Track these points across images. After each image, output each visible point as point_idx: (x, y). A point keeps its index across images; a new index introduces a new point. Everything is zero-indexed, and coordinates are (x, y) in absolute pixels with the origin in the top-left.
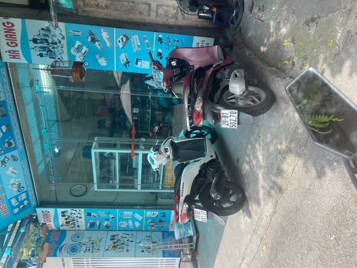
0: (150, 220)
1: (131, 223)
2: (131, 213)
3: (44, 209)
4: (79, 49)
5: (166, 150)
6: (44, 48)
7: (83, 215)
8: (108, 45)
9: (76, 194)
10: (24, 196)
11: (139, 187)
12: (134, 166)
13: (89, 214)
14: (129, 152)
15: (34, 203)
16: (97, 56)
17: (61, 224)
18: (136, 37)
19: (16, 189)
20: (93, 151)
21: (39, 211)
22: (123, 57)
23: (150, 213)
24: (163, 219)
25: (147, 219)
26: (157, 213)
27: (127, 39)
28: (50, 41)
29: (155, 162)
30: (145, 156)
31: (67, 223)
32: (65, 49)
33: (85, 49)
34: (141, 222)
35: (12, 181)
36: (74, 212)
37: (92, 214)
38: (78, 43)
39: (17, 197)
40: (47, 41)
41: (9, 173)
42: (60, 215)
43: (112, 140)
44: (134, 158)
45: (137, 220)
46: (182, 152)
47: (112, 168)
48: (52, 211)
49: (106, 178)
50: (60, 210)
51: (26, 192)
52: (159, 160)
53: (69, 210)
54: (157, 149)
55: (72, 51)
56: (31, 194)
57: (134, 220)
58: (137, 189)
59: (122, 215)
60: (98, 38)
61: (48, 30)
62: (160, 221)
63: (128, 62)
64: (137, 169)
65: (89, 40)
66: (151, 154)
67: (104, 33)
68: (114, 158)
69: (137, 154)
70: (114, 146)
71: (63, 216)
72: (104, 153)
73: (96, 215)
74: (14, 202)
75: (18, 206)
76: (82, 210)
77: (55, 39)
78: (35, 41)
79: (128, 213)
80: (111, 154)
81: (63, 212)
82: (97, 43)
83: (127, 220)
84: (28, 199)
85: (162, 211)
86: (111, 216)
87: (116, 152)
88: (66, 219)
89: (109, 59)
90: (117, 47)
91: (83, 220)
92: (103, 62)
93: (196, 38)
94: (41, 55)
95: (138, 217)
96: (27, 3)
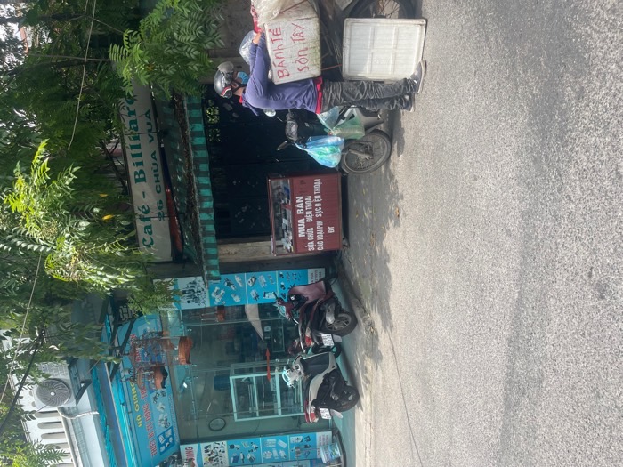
0: (295, 447)
1: (275, 452)
2: (275, 440)
3: (187, 446)
4: (218, 293)
5: (297, 367)
6: (191, 296)
7: (226, 448)
8: (241, 285)
9: (218, 428)
10: (169, 432)
11: (280, 411)
12: (272, 389)
13: (232, 447)
14: (266, 374)
15: (177, 440)
16: (232, 296)
17: (204, 462)
18: (262, 277)
19: (163, 425)
20: (231, 378)
21: (183, 448)
22: (253, 293)
23: (295, 439)
24: (308, 444)
25: (292, 445)
26: (301, 437)
27: (255, 279)
28: (196, 290)
29: (289, 379)
30: (280, 376)
31: (211, 459)
32: (207, 294)
33: (222, 291)
34: (286, 450)
35: (161, 417)
36: (217, 445)
37: (235, 446)
38: (217, 288)
39: (163, 434)
40: (193, 291)
41: (158, 408)
42: (203, 450)
43: (246, 365)
44: (271, 380)
45: (282, 448)
46: (311, 367)
47: (250, 394)
48: (195, 446)
49: (244, 407)
50: (203, 445)
51: (172, 428)
52: (291, 377)
53: (212, 444)
54: (289, 368)
55: (213, 295)
56: (175, 429)
57: (278, 448)
58: (277, 414)
59: (265, 443)
60: (233, 282)
61: (194, 283)
62: (306, 446)
63: (258, 296)
64: (275, 392)
65: (226, 284)
66: (285, 373)
67: (237, 278)
68: (252, 383)
69: (274, 376)
70: (251, 371)
71: (207, 451)
72: (241, 379)
73: (238, 446)
74: (161, 438)
75: (164, 444)
76: (225, 442)
77: (200, 289)
78: (184, 292)
79: (271, 440)
80: (248, 379)
81: (206, 447)
82: (232, 286)
83: (271, 449)
84: (172, 436)
85: (307, 435)
86: (254, 446)
87: (253, 376)
88: (209, 455)
89: (242, 297)
90: (248, 286)
91: (226, 454)
92: (237, 300)
93: (310, 271)
94: (188, 302)
95: (283, 444)
96: (171, 259)
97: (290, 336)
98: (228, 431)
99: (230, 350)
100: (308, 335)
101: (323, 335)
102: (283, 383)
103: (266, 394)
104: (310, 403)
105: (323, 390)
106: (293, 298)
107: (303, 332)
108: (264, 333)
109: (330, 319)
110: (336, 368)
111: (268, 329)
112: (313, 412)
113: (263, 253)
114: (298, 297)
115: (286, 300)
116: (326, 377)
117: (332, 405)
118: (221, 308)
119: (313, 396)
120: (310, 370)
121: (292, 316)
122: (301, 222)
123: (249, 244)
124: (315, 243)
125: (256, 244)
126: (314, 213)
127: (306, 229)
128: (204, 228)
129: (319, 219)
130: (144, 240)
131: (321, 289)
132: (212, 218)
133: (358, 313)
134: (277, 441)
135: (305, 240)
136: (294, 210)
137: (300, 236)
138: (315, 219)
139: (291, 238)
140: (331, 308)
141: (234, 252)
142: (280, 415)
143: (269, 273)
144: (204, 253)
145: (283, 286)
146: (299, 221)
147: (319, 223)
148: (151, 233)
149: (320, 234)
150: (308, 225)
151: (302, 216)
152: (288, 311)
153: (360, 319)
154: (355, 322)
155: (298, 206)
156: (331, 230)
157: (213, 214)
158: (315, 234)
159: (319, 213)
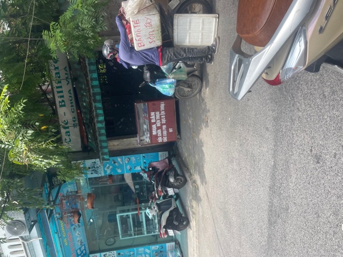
0: (154, 252)
1: (143, 255)
2: (143, 249)
3: (93, 255)
4: (108, 168)
5: (154, 208)
6: (93, 170)
7: (116, 255)
8: (121, 163)
9: (109, 244)
10: (83, 248)
11: (145, 232)
12: (141, 220)
13: (119, 254)
14: (137, 212)
15: (88, 252)
16: (117, 169)
18: (133, 158)
19: (79, 244)
20: (118, 216)
22: (128, 167)
23: (153, 247)
24: (162, 250)
25: (153, 251)
26: (158, 246)
27: (129, 159)
28: (96, 167)
29: (150, 214)
30: (145, 213)
32: (102, 169)
33: (111, 167)
34: (150, 254)
35: (78, 240)
36: (111, 254)
37: (121, 253)
38: (108, 165)
39: (80, 249)
40: (94, 167)
41: (76, 234)
43: (125, 208)
44: (140, 216)
45: (147, 253)
46: (162, 207)
47: (129, 224)
48: (98, 255)
49: (125, 231)
50: (103, 254)
51: (84, 245)
52: (151, 213)
53: (108, 253)
54: (150, 208)
55: (106, 169)
56: (87, 246)
57: (145, 253)
58: (144, 234)
59: (138, 251)
60: (116, 161)
61: (95, 162)
62: (161, 252)
63: (131, 169)
64: (142, 222)
65: (113, 162)
66: (148, 211)
67: (119, 159)
68: (129, 218)
69: (141, 213)
70: (128, 211)
72: (123, 216)
73: (123, 253)
74: (79, 251)
75: (81, 254)
76: (115, 252)
77: (98, 166)
78: (89, 168)
79: (141, 249)
80: (127, 215)
81: (105, 255)
82: (116, 164)
83: (141, 254)
84: (85, 249)
85: (161, 245)
86: (132, 253)
87: (130, 214)
89: (122, 169)
90: (125, 163)
92: (119, 171)
93: (160, 153)
94: (92, 173)
95: (148, 251)
96: (81, 149)
97: (150, 190)
98: (117, 245)
99: (116, 199)
100: (160, 189)
101: (168, 189)
102: (147, 217)
103: (138, 223)
104: (162, 227)
105: (169, 220)
106: (151, 169)
107: (157, 187)
108: (136, 189)
109: (172, 180)
110: (176, 207)
111: (137, 187)
112: (164, 232)
113: (133, 144)
114: (154, 168)
115: (147, 170)
116: (171, 212)
117: (175, 228)
118: (110, 176)
119: (164, 223)
120: (161, 208)
121: (150, 179)
122: (154, 127)
123: (125, 140)
124: (162, 138)
125: (129, 139)
126: (161, 121)
127: (157, 130)
128: (99, 132)
129: (164, 124)
130: (66, 139)
131: (166, 163)
132: (104, 126)
133: (187, 176)
134: (144, 249)
135: (157, 136)
136: (150, 120)
137: (153, 134)
138: (162, 125)
139: (149, 135)
140: (172, 173)
141: (117, 144)
142: (146, 234)
143: (137, 156)
144: (100, 145)
145: (145, 162)
146: (153, 126)
147: (164, 127)
148: (69, 136)
149: (165, 133)
150: (158, 128)
151: (155, 123)
152: (148, 176)
153: (188, 179)
154: (186, 181)
155: (152, 117)
156: (171, 130)
157: (104, 124)
158: (162, 133)
159: (164, 121)
